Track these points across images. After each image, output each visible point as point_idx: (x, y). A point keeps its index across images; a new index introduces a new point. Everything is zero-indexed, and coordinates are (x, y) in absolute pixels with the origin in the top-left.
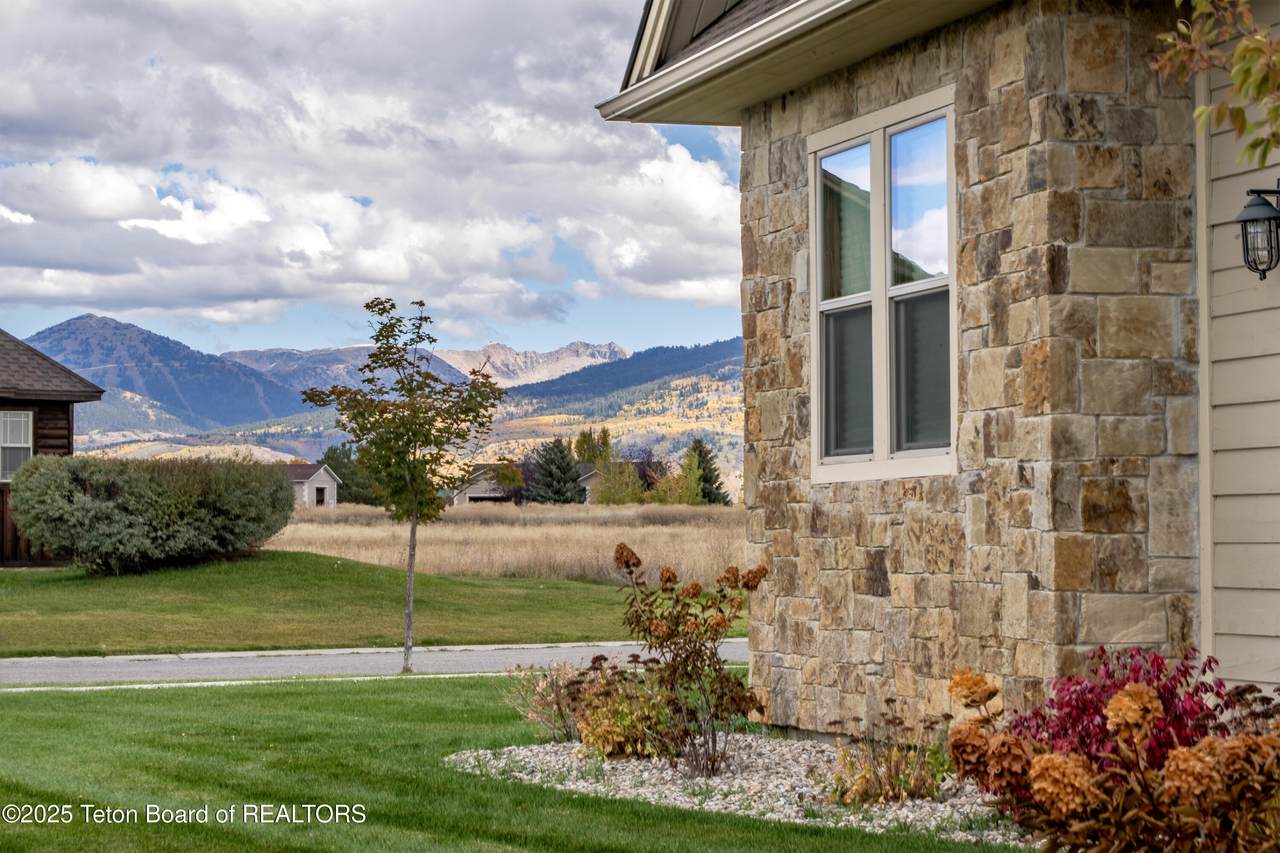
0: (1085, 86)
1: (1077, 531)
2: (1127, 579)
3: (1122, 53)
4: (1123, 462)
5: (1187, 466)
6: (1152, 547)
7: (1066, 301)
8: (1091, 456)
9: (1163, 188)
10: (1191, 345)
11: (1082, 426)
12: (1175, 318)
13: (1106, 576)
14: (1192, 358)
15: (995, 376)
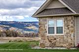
15: (68, 31)
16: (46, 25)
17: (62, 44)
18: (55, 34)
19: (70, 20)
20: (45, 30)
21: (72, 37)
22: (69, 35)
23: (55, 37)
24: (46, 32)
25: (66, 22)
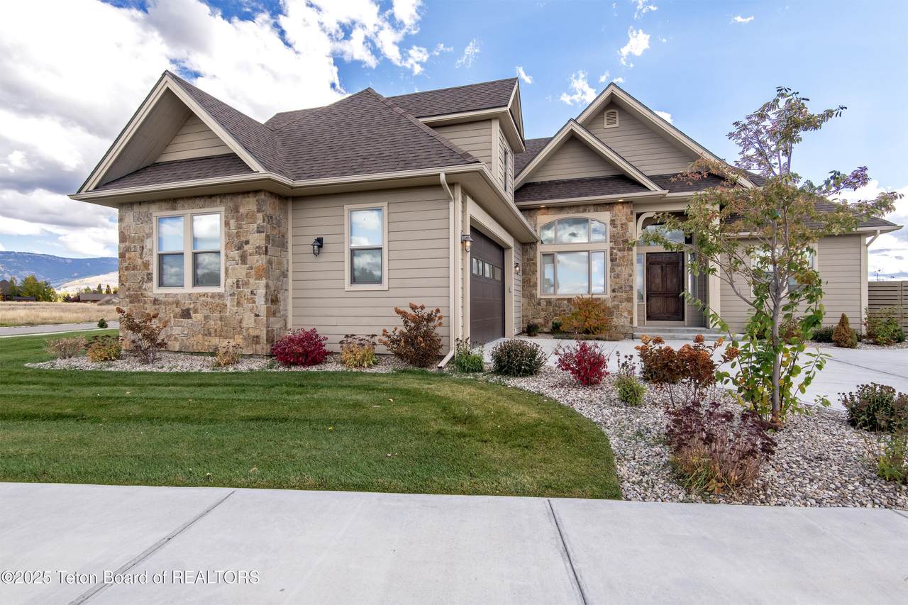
0: (271, 213)
1: (269, 305)
2: (278, 315)
3: (277, 208)
4: (277, 290)
5: (286, 292)
6: (281, 308)
7: (268, 257)
8: (272, 289)
9: (283, 236)
10: (287, 268)
11: (271, 283)
12: (285, 262)
13: (274, 314)
14: (288, 271)
15: (241, 271)
16: (148, 243)
17: (215, 341)
18: (188, 288)
19: (251, 217)
20: (146, 265)
21: (260, 301)
22: (247, 291)
23: (188, 304)
24: (150, 279)
25: (232, 222)
